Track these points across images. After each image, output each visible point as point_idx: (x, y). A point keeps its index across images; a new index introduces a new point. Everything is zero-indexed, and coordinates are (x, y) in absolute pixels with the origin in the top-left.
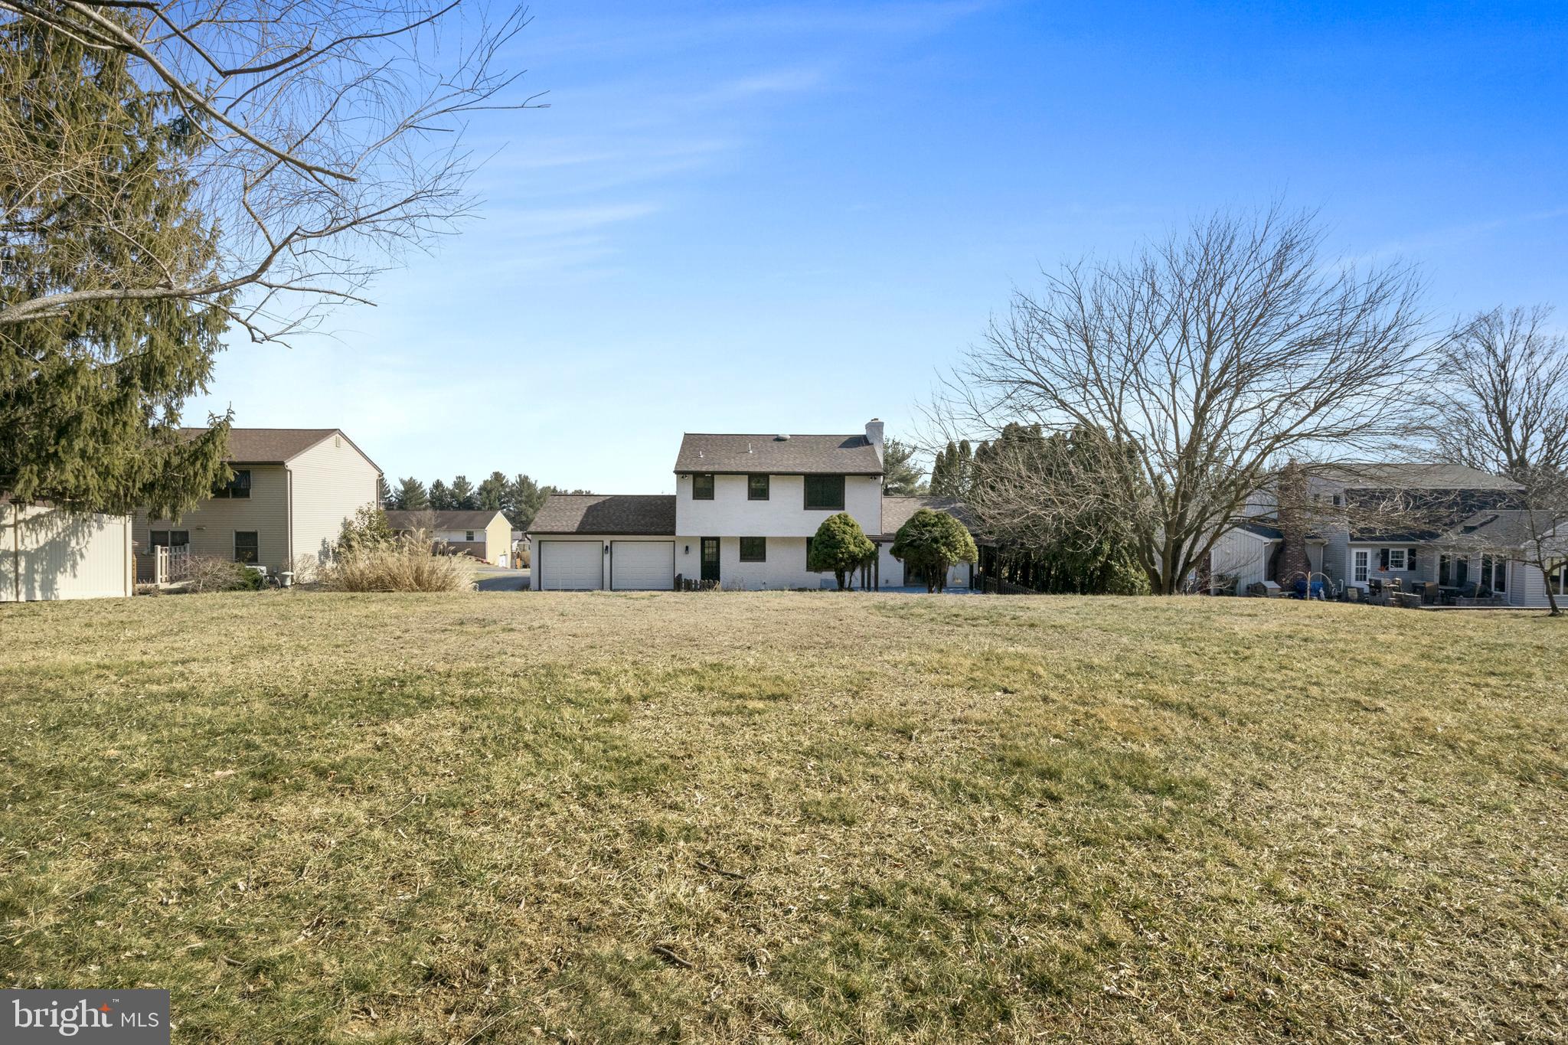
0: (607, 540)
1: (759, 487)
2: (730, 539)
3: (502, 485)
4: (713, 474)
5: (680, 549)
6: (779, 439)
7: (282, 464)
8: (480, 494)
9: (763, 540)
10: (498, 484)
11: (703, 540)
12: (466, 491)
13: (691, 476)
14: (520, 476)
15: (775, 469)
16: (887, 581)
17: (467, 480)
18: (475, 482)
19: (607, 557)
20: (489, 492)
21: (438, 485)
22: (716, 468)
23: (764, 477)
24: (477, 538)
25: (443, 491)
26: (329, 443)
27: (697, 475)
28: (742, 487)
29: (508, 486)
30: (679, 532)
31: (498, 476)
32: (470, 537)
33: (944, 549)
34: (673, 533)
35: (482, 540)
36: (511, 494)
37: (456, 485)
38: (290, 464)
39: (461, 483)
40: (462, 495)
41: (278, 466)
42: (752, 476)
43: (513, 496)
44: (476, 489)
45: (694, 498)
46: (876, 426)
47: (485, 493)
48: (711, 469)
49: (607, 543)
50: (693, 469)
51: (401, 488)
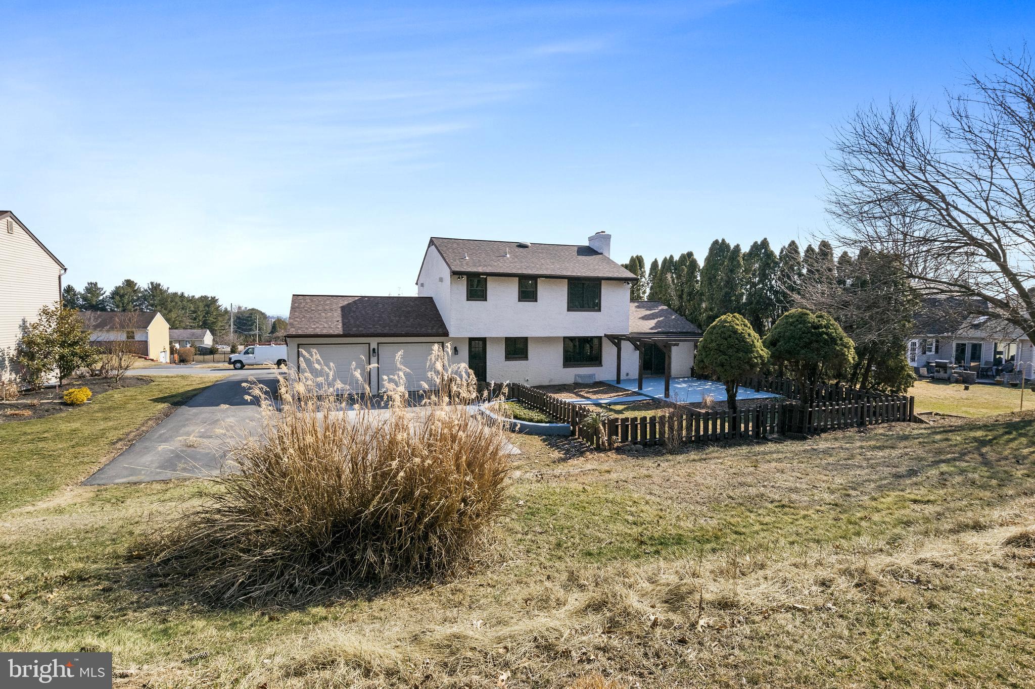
0: (374, 342)
1: (528, 289)
2: (496, 340)
3: (135, 291)
4: (487, 275)
6: (521, 246)
8: (113, 298)
9: (525, 340)
10: (130, 290)
11: (471, 340)
12: (99, 295)
13: (465, 277)
14: (152, 283)
15: (543, 273)
16: (627, 374)
17: (99, 286)
18: (108, 287)
19: (374, 360)
20: (122, 296)
22: (489, 270)
23: (532, 279)
24: (138, 337)
25: (75, 295)
27: (471, 276)
28: (512, 289)
29: (140, 292)
30: (449, 333)
32: (131, 336)
34: (443, 334)
35: (144, 339)
36: (145, 298)
37: (88, 290)
39: (93, 288)
40: (95, 299)
42: (517, 278)
43: (145, 299)
44: (108, 294)
45: (468, 300)
46: (604, 237)
47: (118, 298)
48: (486, 270)
49: (374, 345)
50: (468, 270)
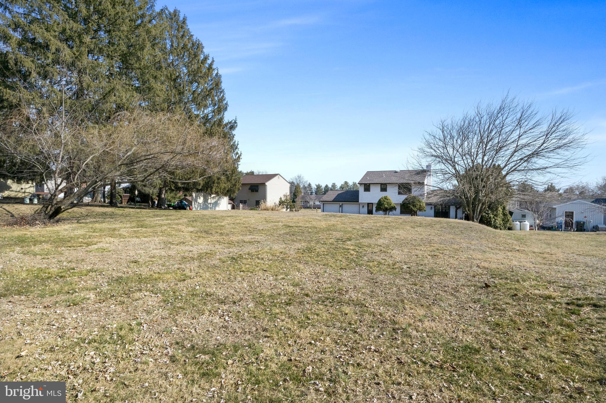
1: (384, 188)
4: (370, 184)
5: (361, 207)
6: (396, 172)
7: (265, 183)
11: (368, 204)
13: (363, 185)
15: (388, 182)
19: (341, 208)
21: (327, 186)
22: (371, 182)
23: (385, 184)
26: (276, 177)
27: (365, 184)
28: (378, 188)
30: (360, 201)
31: (346, 183)
33: (411, 206)
34: (358, 202)
38: (267, 184)
41: (264, 184)
42: (381, 184)
45: (364, 191)
47: (341, 189)
48: (369, 182)
49: (341, 204)
50: (363, 182)
51: (316, 187)
